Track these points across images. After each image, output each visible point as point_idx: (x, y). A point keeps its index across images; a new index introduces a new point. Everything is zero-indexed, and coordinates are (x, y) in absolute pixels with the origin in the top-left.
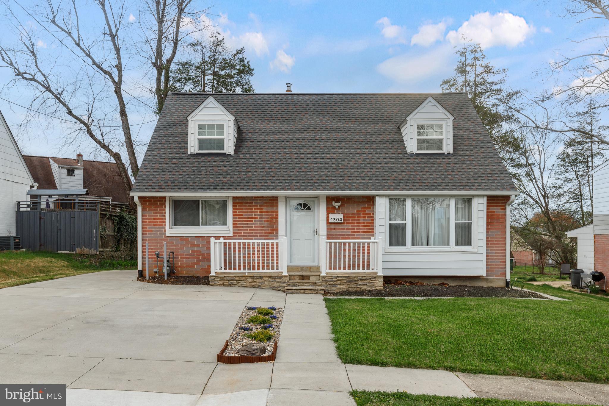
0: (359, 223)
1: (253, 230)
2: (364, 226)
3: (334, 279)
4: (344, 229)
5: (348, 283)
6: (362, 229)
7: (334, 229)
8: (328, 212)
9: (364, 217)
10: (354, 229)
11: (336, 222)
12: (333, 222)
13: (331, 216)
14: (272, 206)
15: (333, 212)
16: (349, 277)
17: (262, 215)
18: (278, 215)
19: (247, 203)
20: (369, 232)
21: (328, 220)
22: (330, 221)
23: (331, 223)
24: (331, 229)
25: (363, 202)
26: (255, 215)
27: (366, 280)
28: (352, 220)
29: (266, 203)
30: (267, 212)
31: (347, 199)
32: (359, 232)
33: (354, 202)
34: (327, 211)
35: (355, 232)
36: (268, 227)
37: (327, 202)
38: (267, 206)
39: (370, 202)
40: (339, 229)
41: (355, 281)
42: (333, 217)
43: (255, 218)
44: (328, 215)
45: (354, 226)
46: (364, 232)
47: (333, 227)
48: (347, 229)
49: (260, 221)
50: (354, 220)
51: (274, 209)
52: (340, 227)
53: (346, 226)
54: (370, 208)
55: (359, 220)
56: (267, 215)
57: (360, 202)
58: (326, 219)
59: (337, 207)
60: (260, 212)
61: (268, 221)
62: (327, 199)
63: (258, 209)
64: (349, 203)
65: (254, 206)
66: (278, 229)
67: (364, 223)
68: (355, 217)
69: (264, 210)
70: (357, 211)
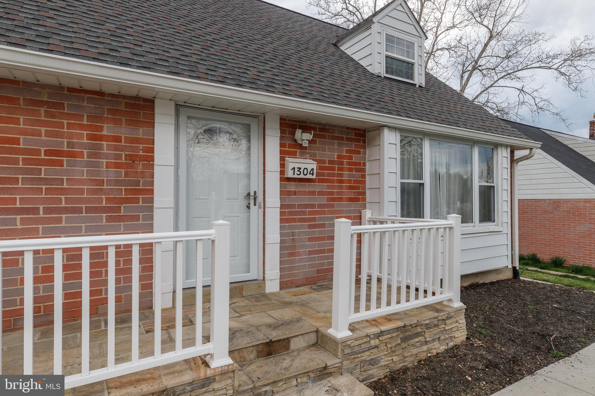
0: (341, 181)
1: (64, 191)
2: (351, 188)
3: (373, 343)
4: (313, 193)
5: (404, 346)
6: (347, 194)
7: (295, 193)
8: (283, 155)
9: (350, 170)
10: (332, 193)
11: (302, 176)
12: (296, 176)
13: (292, 163)
14: (134, 123)
15: (293, 155)
16: (404, 326)
17: (101, 147)
18: (152, 150)
19: (41, 103)
20: (357, 200)
21: (282, 172)
22: (290, 174)
23: (289, 179)
24: (289, 193)
25: (348, 139)
26: (69, 144)
27: (437, 326)
28: (329, 175)
29: (113, 112)
30: (118, 139)
31: (321, 130)
32: (341, 199)
33: (333, 138)
34: (282, 152)
35: (334, 200)
36: (117, 182)
37: (282, 132)
38: (117, 122)
39: (359, 141)
40: (304, 193)
41: (418, 335)
42: (296, 166)
43: (71, 155)
44: (282, 159)
45: (333, 187)
46: (350, 200)
47: (292, 187)
48: (321, 193)
49: (88, 164)
50: (333, 175)
51: (141, 133)
52: (307, 187)
53: (317, 187)
54: (359, 153)
55: (341, 175)
56: (116, 148)
57: (342, 139)
58: (278, 169)
59: (306, 144)
60: (91, 137)
61: (117, 166)
62: (281, 125)
63: (82, 127)
64: (324, 137)
65: (69, 116)
66: (151, 192)
67: (349, 181)
68: (333, 169)
69: (105, 132)
70: (339, 157)
